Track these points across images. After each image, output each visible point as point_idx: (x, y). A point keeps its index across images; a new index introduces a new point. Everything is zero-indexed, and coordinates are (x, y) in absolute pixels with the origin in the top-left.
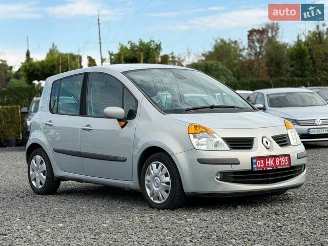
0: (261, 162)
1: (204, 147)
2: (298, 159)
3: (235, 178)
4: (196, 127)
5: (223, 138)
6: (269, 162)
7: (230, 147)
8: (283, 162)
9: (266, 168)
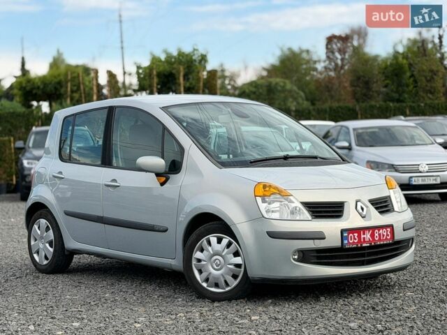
0: (354, 236)
1: (276, 216)
2: (404, 230)
3: (318, 258)
4: (265, 187)
5: (302, 203)
6: (365, 236)
7: (312, 216)
8: (384, 235)
9: (361, 245)
